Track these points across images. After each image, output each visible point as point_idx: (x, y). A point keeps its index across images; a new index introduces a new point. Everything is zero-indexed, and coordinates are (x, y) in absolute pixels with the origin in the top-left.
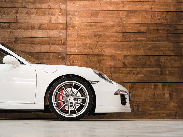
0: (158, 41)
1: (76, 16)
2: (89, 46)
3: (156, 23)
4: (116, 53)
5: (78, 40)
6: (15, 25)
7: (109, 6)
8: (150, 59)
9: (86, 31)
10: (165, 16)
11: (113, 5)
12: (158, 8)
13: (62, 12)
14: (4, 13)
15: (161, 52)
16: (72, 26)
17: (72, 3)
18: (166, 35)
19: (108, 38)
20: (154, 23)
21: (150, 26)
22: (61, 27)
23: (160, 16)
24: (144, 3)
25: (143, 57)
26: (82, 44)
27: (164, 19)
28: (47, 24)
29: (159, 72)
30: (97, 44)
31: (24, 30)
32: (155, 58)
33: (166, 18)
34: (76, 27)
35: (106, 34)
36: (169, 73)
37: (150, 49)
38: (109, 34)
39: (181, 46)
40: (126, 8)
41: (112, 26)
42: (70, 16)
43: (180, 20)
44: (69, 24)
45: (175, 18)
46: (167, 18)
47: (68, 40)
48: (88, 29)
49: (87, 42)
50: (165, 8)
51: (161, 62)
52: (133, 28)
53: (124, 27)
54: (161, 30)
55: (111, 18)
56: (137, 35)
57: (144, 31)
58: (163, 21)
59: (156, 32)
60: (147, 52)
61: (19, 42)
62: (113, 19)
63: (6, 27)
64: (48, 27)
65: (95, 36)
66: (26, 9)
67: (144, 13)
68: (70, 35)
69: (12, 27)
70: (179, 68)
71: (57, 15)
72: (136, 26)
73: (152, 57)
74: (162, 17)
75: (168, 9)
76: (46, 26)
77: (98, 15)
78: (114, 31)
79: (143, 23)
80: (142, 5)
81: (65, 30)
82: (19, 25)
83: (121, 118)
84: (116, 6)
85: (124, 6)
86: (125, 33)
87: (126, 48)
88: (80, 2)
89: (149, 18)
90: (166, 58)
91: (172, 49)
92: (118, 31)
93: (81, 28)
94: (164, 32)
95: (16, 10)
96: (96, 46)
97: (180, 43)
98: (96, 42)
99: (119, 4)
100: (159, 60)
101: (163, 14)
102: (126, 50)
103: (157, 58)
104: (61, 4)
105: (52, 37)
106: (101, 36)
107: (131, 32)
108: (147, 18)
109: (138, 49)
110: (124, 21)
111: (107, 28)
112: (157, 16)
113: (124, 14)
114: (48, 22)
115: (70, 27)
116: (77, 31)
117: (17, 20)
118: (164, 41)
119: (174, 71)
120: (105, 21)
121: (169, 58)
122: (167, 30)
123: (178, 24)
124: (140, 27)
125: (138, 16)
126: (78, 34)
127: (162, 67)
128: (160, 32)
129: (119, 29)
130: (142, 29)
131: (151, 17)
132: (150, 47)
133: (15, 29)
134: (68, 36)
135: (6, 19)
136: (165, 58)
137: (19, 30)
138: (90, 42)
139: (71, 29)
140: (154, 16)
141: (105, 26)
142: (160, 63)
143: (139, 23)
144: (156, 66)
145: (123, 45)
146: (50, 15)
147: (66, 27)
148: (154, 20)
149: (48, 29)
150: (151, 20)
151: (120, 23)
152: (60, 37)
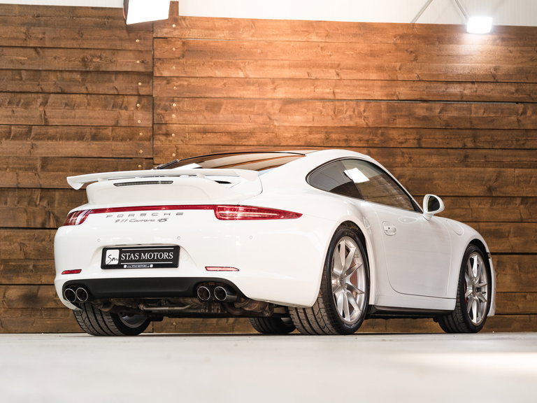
1: (172, 110)
3: (343, 125)
6: (43, 130)
7: (244, 90)
10: (362, 109)
11: (252, 88)
12: (349, 94)
13: (143, 102)
14: (18, 105)
16: (164, 131)
17: (165, 82)
20: (339, 125)
21: (332, 133)
22: (141, 134)
23: (352, 110)
24: (317, 83)
27: (360, 117)
28: (111, 128)
31: (61, 142)
33: (365, 114)
34: (173, 135)
40: (281, 93)
41: (251, 133)
42: (159, 111)
43: (396, 119)
44: (159, 128)
45: (384, 115)
46: (368, 114)
47: (155, 162)
48: (199, 139)
50: (362, 92)
52: (295, 136)
53: (276, 134)
54: (355, 140)
55: (248, 116)
58: (358, 120)
59: (344, 145)
61: (50, 167)
62: (252, 117)
63: (21, 134)
64: (114, 134)
66: (65, 96)
67: (319, 103)
68: (161, 151)
69: (36, 135)
71: (132, 109)
72: (301, 132)
74: (356, 113)
75: (369, 95)
76: (108, 132)
77: (220, 109)
78: (255, 143)
79: (315, 125)
80: (313, 87)
81: (149, 140)
82: (51, 131)
84: (257, 88)
85: (275, 88)
88: (182, 80)
89: (328, 115)
92: (262, 143)
93: (185, 137)
94: (360, 145)
95: (44, 98)
99: (265, 84)
101: (358, 106)
104: (140, 84)
105: (122, 156)
107: (291, 144)
108: (324, 115)
110: (274, 120)
111: (239, 138)
112: (346, 111)
113: (275, 107)
114: (113, 123)
115: (159, 134)
116: (175, 143)
117: (46, 119)
120: (236, 121)
122: (367, 141)
123: (390, 126)
124: (310, 133)
125: (305, 110)
126: (178, 149)
128: (353, 144)
129: (264, 138)
130: (315, 138)
131: (332, 113)
133: (41, 139)
134: (156, 154)
135: (22, 117)
137: (50, 142)
139: (163, 138)
140: (340, 112)
141: (236, 133)
143: (308, 125)
146: (116, 108)
147: (152, 134)
148: (340, 120)
149: (114, 139)
150: (333, 119)
151: (268, 126)
152: (139, 156)
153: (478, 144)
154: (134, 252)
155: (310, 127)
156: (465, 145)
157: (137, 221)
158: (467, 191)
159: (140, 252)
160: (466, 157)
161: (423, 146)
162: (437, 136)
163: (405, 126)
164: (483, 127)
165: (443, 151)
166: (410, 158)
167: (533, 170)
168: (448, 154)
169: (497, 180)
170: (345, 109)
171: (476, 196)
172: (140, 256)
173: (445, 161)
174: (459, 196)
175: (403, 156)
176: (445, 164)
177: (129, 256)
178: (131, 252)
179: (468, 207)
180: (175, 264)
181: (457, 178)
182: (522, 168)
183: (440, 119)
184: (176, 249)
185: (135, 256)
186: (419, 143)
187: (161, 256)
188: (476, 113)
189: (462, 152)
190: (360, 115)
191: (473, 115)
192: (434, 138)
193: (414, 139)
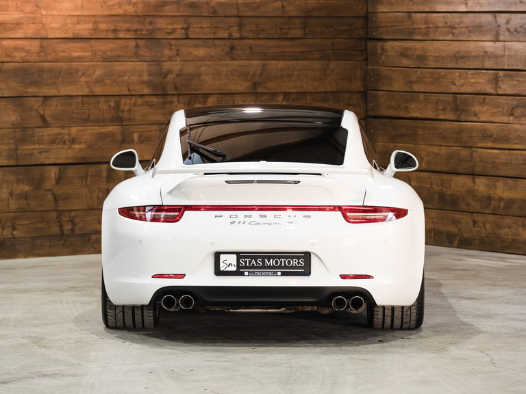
0: (117, 59)
3: (113, 13)
4: (26, 92)
8: (98, 103)
15: (122, 86)
18: (133, 43)
19: (9, 53)
20: (108, 14)
21: (99, 22)
25: (85, 99)
27: (129, 4)
29: (119, 137)
32: (109, 102)
36: (140, 137)
37: (99, 81)
39: (164, 71)
41: (18, 24)
43: (165, 6)
51: (123, 111)
52: (62, 26)
53: (43, 24)
54: (123, 31)
55: (15, 4)
56: (71, 45)
57: (86, 34)
58: (127, 7)
59: (112, 37)
60: (93, 88)
62: (19, 4)
70: (158, 124)
72: (68, 21)
73: (103, 99)
78: (22, 36)
79: (84, 13)
86: (45, 43)
90: (133, 101)
91: (146, 78)
92: (29, 35)
94: (128, 36)
97: (162, 64)
100: (118, 105)
102: (49, 85)
103: (115, 102)
107: (58, 36)
108: (92, 2)
109: (74, 80)
110: (42, 9)
111: (5, 29)
118: (129, 59)
119: (149, 134)
121: (139, 101)
122: (136, 31)
123: (159, 14)
124: (78, 23)
127: (125, 123)
128: (121, 35)
129: (31, 29)
130: (83, 29)
132: (101, 75)
136: (131, 100)
142: (121, 115)
143: (76, 13)
144: (112, 122)
145: (41, 70)
148: (109, 7)
150: (102, 6)
151: (35, 15)
153: (244, 34)
154: (256, 258)
155: (77, 16)
156: (231, 35)
157: (259, 224)
159: (263, 258)
160: (232, 48)
161: (191, 36)
162: (204, 26)
163: (173, 14)
164: (249, 14)
165: (210, 42)
166: (178, 50)
167: (296, 62)
168: (215, 45)
169: (261, 74)
171: (242, 93)
172: (263, 262)
173: (212, 54)
175: (171, 49)
176: (212, 56)
177: (250, 262)
178: (252, 258)
180: (307, 272)
181: (223, 73)
182: (285, 60)
183: (208, 5)
184: (307, 256)
185: (257, 263)
186: (186, 34)
187: (289, 263)
189: (228, 43)
192: (201, 27)
193: (182, 29)
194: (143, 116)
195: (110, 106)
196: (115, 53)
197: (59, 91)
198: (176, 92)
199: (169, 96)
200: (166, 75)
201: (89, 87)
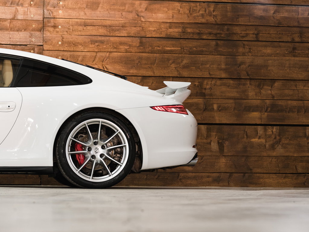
0: (201, 53)
1: (59, 7)
2: (82, 60)
3: (197, 22)
4: (129, 73)
5: (62, 50)
9: (77, 33)
10: (212, 9)
13: (35, 0)
15: (204, 71)
16: (53, 24)
18: (214, 43)
19: (115, 46)
20: (193, 22)
21: (187, 28)
22: (34, 26)
23: (204, 10)
25: (175, 80)
26: (70, 57)
27: (210, 16)
28: (9, 20)
29: (202, 106)
30: (95, 57)
32: (194, 82)
33: (214, 13)
34: (60, 27)
35: (112, 39)
36: (219, 107)
37: (185, 67)
38: (116, 38)
39: (238, 62)
41: (122, 27)
42: (48, 8)
43: (239, 18)
44: (48, 21)
45: (229, 14)
46: (217, 13)
47: (45, 48)
48: (80, 31)
49: (79, 54)
51: (205, 89)
52: (157, 29)
53: (143, 27)
54: (206, 34)
55: (120, 13)
56: (164, 42)
57: (177, 35)
58: (208, 18)
59: (197, 38)
60: (181, 72)
62: (124, 13)
64: (12, 25)
65: (93, 42)
67: (177, 4)
68: (50, 40)
70: (234, 99)
71: (27, 5)
72: (162, 26)
73: (189, 80)
74: (207, 12)
76: (7, 24)
77: (98, 7)
78: (126, 35)
79: (175, 21)
81: (41, 31)
83: (136, 185)
86: (144, 39)
87: (145, 64)
89: (185, 13)
90: (213, 82)
91: (223, 66)
92: (132, 35)
93: (69, 29)
94: (210, 38)
96: (94, 61)
97: (237, 57)
98: (94, 54)
100: (201, 84)
101: (209, 7)
102: (146, 68)
103: (199, 82)
105: (18, 43)
106: (102, 42)
107: (154, 36)
108: (181, 14)
109: (166, 66)
110: (141, 17)
111: (113, 30)
112: (199, 11)
113: (142, 6)
114: (11, 16)
115: (49, 26)
116: (61, 34)
118: (211, 53)
119: (226, 105)
120: (110, 17)
121: (219, 82)
122: (216, 34)
123: (234, 23)
124: (170, 28)
125: (166, 9)
126: (63, 38)
127: (207, 97)
128: (205, 37)
129: (133, 31)
130: (174, 32)
131: (188, 12)
132: (187, 63)
134: (46, 42)
136: (212, 82)
138: (83, 54)
139: (51, 29)
140: (194, 11)
141: (110, 26)
142: (204, 91)
143: (168, 21)
144: (197, 96)
145: (141, 58)
146: (14, 4)
147: (42, 25)
148: (194, 17)
149: (12, 29)
150: (188, 17)
151: (136, 22)
152: (32, 43)
153: (304, 39)
155: (170, 22)
156: (293, 39)
158: (295, 76)
160: (294, 49)
161: (260, 39)
162: (271, 32)
163: (246, 24)
165: (276, 43)
166: (250, 49)
168: (280, 46)
170: (198, 9)
173: (278, 52)
174: (288, 80)
175: (244, 48)
176: (277, 54)
179: (295, 88)
181: (287, 65)
183: (274, 18)
186: (257, 37)
188: (302, 14)
189: (291, 45)
190: (210, 14)
191: (300, 16)
192: (269, 34)
193: (253, 34)
194: (222, 92)
195: (195, 85)
196: (199, 49)
197: (154, 73)
198: (248, 77)
199: (243, 80)
200: (240, 65)
201: (178, 71)
